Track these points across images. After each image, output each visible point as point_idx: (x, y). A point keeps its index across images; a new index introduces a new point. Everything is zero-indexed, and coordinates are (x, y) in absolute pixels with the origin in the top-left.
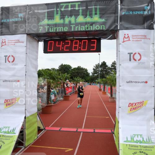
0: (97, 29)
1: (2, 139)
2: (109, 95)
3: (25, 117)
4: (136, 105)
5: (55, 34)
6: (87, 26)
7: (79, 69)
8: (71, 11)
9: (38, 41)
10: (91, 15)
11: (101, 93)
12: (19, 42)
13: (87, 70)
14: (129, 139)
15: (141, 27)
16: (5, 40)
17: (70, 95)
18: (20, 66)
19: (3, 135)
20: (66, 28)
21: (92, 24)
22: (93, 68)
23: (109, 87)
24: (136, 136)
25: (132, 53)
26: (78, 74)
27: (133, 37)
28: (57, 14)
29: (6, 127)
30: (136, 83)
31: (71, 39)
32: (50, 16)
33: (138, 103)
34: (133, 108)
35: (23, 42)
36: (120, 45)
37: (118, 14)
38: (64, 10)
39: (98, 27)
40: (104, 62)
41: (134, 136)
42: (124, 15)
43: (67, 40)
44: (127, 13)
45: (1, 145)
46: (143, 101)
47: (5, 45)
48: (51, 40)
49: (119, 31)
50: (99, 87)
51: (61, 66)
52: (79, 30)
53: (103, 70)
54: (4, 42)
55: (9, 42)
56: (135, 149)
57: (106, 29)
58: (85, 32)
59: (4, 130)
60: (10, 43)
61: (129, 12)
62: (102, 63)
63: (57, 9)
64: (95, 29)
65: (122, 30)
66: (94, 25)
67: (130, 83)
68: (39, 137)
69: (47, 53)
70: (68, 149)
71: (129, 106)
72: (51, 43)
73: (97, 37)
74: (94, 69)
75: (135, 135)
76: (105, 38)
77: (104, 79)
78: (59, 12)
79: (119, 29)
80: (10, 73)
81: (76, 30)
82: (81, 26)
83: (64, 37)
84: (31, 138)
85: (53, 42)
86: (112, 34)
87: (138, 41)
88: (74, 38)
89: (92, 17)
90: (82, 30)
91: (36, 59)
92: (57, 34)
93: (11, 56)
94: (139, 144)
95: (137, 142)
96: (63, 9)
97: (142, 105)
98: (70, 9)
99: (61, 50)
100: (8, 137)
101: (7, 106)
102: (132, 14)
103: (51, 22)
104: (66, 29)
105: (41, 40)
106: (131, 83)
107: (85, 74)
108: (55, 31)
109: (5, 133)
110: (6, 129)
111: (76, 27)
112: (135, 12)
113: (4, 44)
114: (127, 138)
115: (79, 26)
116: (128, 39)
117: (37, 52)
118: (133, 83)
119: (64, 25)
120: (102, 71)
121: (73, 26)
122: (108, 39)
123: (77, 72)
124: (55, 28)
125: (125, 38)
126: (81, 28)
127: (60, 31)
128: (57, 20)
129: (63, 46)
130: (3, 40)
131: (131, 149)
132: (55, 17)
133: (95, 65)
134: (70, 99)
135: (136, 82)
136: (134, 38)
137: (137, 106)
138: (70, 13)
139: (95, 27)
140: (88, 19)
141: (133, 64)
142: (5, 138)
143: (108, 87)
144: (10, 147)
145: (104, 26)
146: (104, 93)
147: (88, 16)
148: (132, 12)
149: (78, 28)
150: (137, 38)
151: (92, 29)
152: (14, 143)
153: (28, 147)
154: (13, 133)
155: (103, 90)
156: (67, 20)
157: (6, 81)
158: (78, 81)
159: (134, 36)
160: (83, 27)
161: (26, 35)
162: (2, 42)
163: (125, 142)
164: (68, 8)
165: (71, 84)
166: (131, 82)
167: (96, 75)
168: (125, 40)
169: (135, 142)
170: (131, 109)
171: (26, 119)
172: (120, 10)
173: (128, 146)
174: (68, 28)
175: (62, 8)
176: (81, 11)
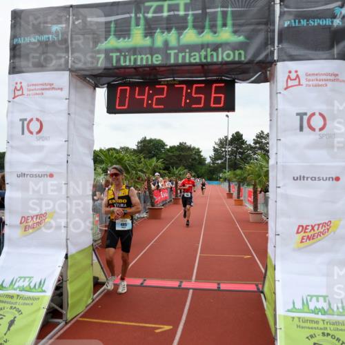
0: (226, 59)
1: (16, 303)
2: (250, 208)
3: (67, 255)
4: (313, 229)
5: (133, 70)
6: (205, 53)
7: (182, 148)
8: (169, 18)
9: (95, 86)
10: (213, 28)
11: (232, 201)
12: (53, 88)
13: (201, 152)
14: (299, 305)
15: (326, 54)
16: (21, 83)
17: (163, 206)
18: (54, 143)
19: (18, 296)
20: (157, 57)
21: (216, 47)
22: (214, 147)
23: (251, 189)
24: (314, 299)
25: (306, 114)
26: (181, 160)
27: (309, 78)
28: (137, 24)
29: (25, 278)
30: (315, 180)
31: (168, 81)
32: (121, 31)
33: (319, 225)
34: (308, 236)
35: (61, 89)
36: (279, 95)
37: (274, 25)
38: (153, 17)
39: (228, 56)
40: (237, 133)
41: (309, 298)
42: (289, 27)
43: (159, 83)
44: (295, 22)
45: (15, 317)
46: (330, 222)
47: (22, 94)
48: (125, 84)
49: (276, 65)
50: (228, 189)
51: (141, 142)
52: (187, 61)
53: (236, 152)
54: (18, 88)
55: (29, 87)
56: (312, 328)
57: (247, 60)
58: (200, 67)
59: (20, 284)
60: (32, 90)
61: (299, 22)
62: (233, 135)
63: (138, 15)
64: (222, 58)
65: (284, 60)
66: (220, 50)
67: (300, 179)
68: (97, 299)
69: (115, 113)
70: (162, 326)
71: (298, 233)
72: (123, 92)
73: (227, 77)
74: (215, 150)
75: (312, 297)
76: (244, 80)
77: (238, 172)
78: (142, 22)
79: (276, 58)
80: (32, 158)
81: (180, 61)
82: (190, 52)
83: (152, 77)
84: (80, 301)
85: (128, 88)
86: (261, 70)
87: (319, 85)
88: (174, 80)
89: (215, 33)
90: (193, 61)
91: (90, 127)
92: (137, 70)
93: (34, 119)
94: (320, 317)
95: (316, 311)
96: (150, 15)
97: (328, 229)
98: (165, 14)
99: (145, 106)
100: (29, 298)
101: (25, 230)
102: (305, 24)
103: (123, 43)
104: (157, 60)
105: (102, 85)
106: (304, 180)
107: (195, 159)
108: (132, 64)
109: (23, 289)
110: (24, 281)
111: (181, 55)
112: (314, 22)
113: (20, 92)
114: (294, 303)
115: (186, 52)
116: (296, 82)
117: (92, 112)
118: (307, 180)
119: (152, 50)
120: (232, 153)
121: (172, 52)
122: (252, 82)
123: (178, 156)
124: (132, 58)
125: (291, 80)
126: (190, 56)
127: (144, 63)
128: (137, 38)
129: (150, 97)
130: (17, 83)
131: (303, 327)
132: (132, 32)
133: (217, 141)
134: (163, 214)
135: (313, 179)
136: (309, 80)
137: (316, 231)
138: (167, 24)
139: (222, 54)
140: (208, 37)
141: (307, 137)
142: (21, 301)
143: (247, 190)
144: (34, 321)
145: (242, 52)
146: (239, 202)
147: (206, 31)
148: (305, 20)
149: (184, 57)
150: (317, 80)
151: (215, 60)
152: (43, 313)
153: (72, 322)
154: (40, 290)
155: (235, 195)
156: (159, 39)
157: (23, 175)
158: (180, 174)
159: (310, 75)
160: (195, 55)
161: (68, 72)
162: (16, 88)
163: (289, 311)
164: (162, 12)
165: (165, 183)
166: (304, 177)
167: (219, 162)
168: (290, 83)
169: (313, 312)
170: (303, 239)
171: (69, 259)
172: (280, 17)
173: (296, 320)
174: (162, 58)
175: (148, 13)
176: (190, 18)
